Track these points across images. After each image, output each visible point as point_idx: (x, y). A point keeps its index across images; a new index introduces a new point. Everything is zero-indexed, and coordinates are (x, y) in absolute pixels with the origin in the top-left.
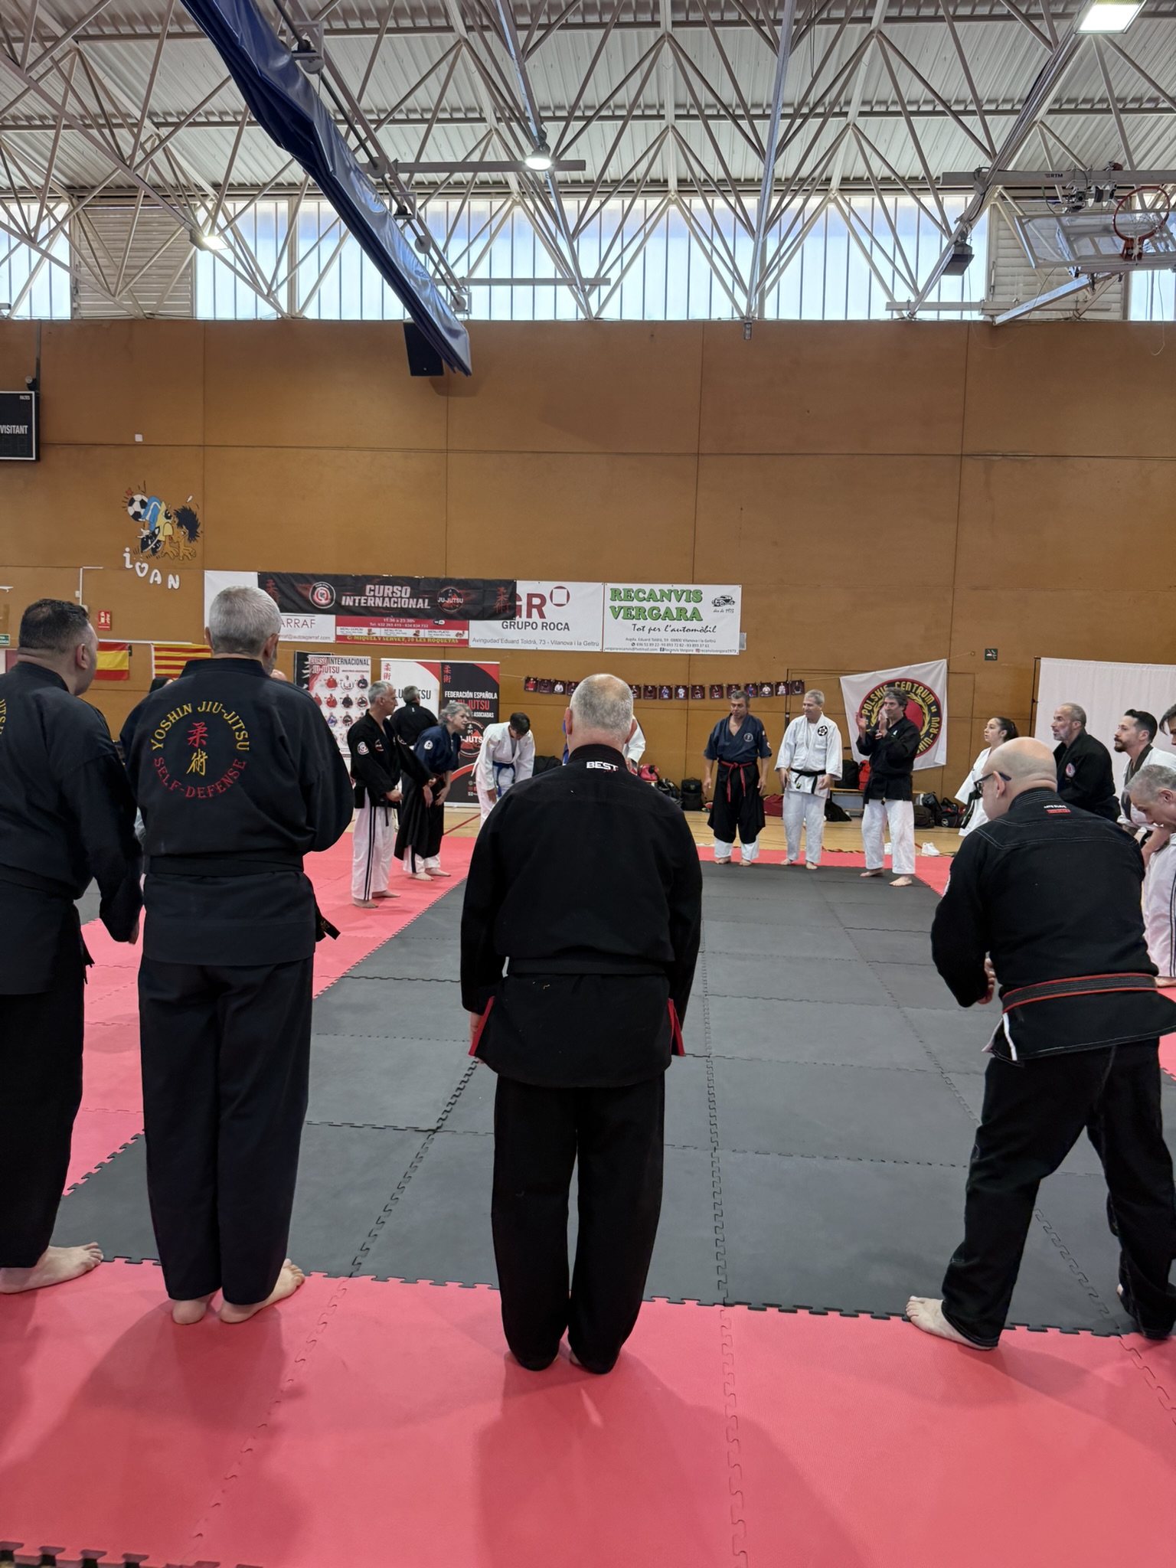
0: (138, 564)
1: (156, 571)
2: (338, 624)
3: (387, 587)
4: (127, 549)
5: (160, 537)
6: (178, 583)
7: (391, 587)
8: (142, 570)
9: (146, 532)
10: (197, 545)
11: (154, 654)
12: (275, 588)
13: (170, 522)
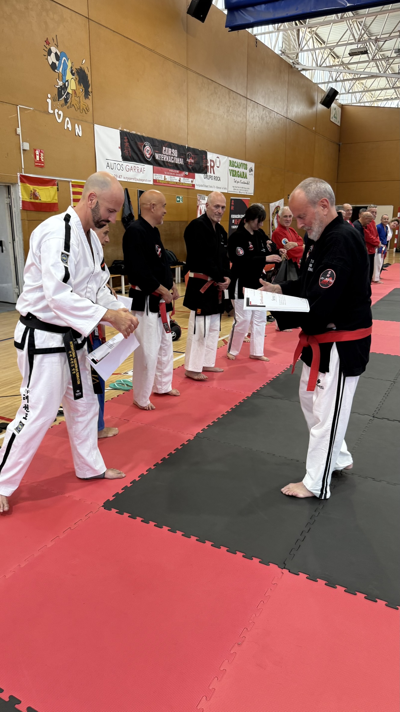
0: (56, 111)
1: (67, 119)
2: (154, 172)
3: (169, 149)
4: (49, 96)
5: (69, 90)
6: (81, 131)
7: (171, 149)
8: (59, 116)
9: (61, 83)
10: (89, 102)
11: (72, 189)
12: (128, 144)
13: (74, 78)
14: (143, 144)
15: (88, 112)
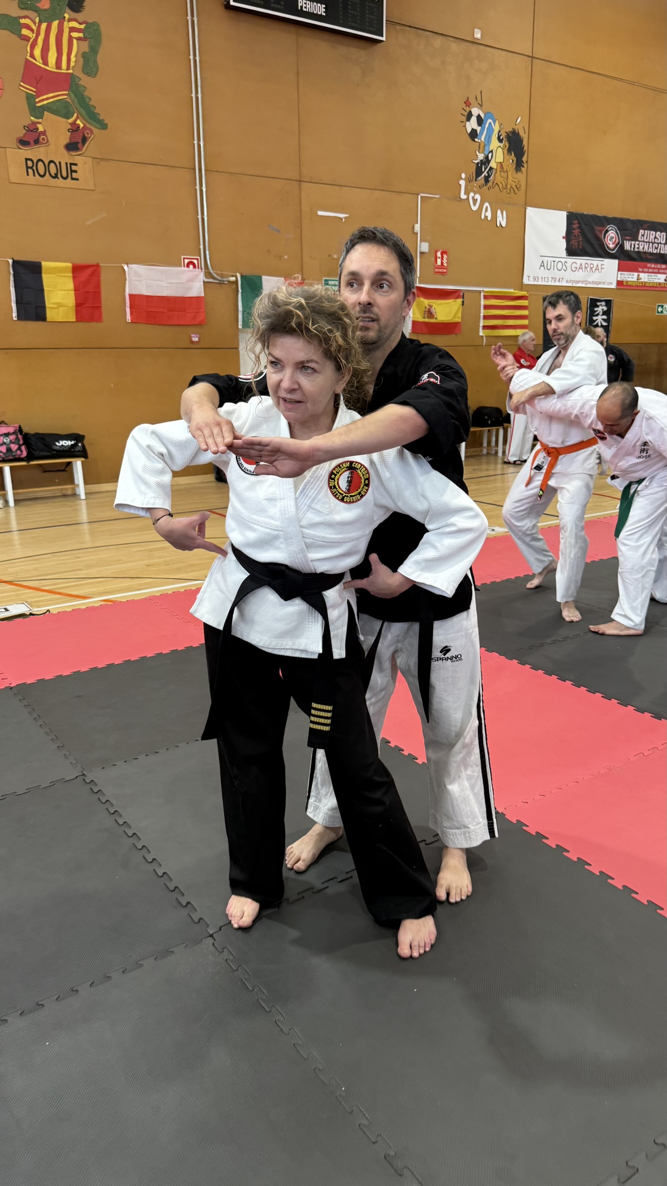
0: (472, 194)
1: (487, 204)
2: (620, 269)
3: (652, 232)
4: (463, 176)
5: (493, 164)
8: (475, 201)
9: (481, 156)
10: (521, 176)
11: (483, 302)
12: (579, 231)
13: (502, 146)
14: (603, 230)
15: (519, 190)
